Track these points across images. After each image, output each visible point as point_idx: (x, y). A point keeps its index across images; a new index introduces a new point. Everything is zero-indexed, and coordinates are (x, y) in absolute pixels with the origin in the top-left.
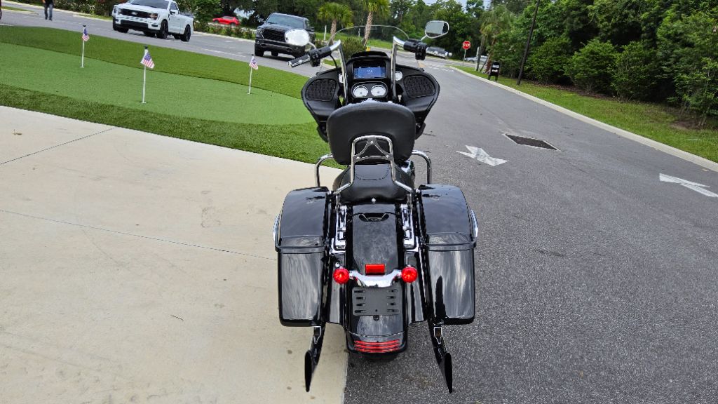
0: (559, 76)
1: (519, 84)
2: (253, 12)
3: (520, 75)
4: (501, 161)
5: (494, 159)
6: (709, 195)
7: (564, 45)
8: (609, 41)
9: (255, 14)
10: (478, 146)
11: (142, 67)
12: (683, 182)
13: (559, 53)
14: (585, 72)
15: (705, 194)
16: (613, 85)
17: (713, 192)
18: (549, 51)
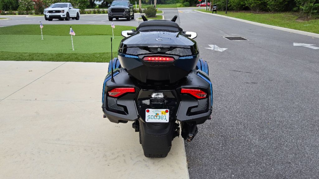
0: (244, 7)
1: (226, 13)
2: (103, 1)
3: (226, 9)
4: (224, 49)
5: (221, 49)
6: (316, 49)
9: (104, 2)
10: (213, 44)
12: (304, 45)
14: (255, 3)
15: (314, 48)
16: (268, 7)
17: (317, 47)
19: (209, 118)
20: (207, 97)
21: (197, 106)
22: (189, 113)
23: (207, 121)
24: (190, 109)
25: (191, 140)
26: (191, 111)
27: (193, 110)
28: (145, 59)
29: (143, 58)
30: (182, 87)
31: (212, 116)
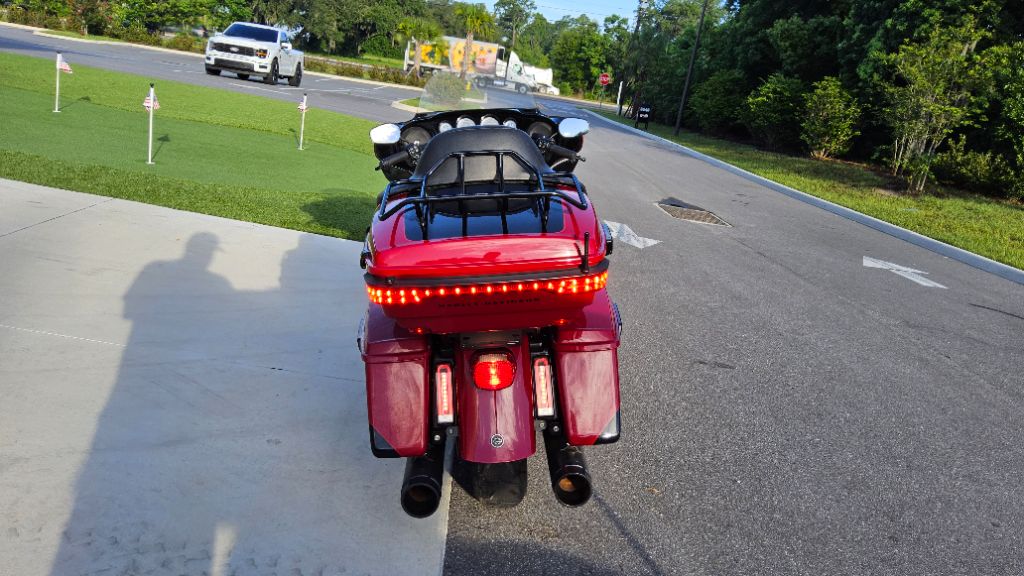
0: (731, 124)
1: (677, 134)
2: (301, 29)
3: (678, 121)
4: (651, 242)
5: (641, 239)
6: (925, 284)
7: (736, 81)
8: (796, 76)
9: (303, 32)
10: (621, 221)
12: (894, 267)
13: (730, 92)
14: (766, 118)
15: (921, 283)
16: (803, 137)
17: (933, 280)
18: (716, 89)
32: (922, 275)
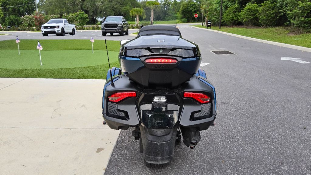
0: (237, 22)
1: (220, 28)
3: (220, 24)
6: (305, 63)
7: (237, 8)
11: (38, 50)
12: (292, 59)
13: (235, 12)
14: (247, 18)
16: (260, 21)
18: (230, 12)
19: (213, 124)
20: (211, 102)
21: (200, 111)
22: (192, 118)
23: (211, 127)
24: (193, 113)
25: (194, 147)
26: (194, 117)
27: (196, 115)
28: (147, 61)
29: (145, 60)
30: (185, 90)
31: (215, 122)
32: (302, 60)
